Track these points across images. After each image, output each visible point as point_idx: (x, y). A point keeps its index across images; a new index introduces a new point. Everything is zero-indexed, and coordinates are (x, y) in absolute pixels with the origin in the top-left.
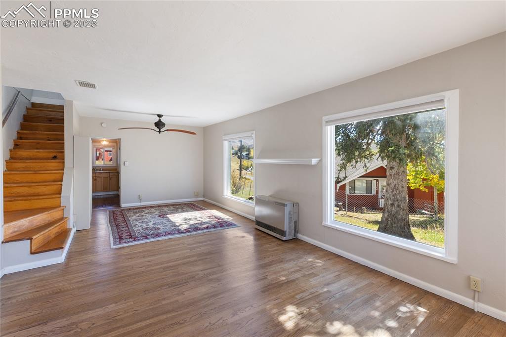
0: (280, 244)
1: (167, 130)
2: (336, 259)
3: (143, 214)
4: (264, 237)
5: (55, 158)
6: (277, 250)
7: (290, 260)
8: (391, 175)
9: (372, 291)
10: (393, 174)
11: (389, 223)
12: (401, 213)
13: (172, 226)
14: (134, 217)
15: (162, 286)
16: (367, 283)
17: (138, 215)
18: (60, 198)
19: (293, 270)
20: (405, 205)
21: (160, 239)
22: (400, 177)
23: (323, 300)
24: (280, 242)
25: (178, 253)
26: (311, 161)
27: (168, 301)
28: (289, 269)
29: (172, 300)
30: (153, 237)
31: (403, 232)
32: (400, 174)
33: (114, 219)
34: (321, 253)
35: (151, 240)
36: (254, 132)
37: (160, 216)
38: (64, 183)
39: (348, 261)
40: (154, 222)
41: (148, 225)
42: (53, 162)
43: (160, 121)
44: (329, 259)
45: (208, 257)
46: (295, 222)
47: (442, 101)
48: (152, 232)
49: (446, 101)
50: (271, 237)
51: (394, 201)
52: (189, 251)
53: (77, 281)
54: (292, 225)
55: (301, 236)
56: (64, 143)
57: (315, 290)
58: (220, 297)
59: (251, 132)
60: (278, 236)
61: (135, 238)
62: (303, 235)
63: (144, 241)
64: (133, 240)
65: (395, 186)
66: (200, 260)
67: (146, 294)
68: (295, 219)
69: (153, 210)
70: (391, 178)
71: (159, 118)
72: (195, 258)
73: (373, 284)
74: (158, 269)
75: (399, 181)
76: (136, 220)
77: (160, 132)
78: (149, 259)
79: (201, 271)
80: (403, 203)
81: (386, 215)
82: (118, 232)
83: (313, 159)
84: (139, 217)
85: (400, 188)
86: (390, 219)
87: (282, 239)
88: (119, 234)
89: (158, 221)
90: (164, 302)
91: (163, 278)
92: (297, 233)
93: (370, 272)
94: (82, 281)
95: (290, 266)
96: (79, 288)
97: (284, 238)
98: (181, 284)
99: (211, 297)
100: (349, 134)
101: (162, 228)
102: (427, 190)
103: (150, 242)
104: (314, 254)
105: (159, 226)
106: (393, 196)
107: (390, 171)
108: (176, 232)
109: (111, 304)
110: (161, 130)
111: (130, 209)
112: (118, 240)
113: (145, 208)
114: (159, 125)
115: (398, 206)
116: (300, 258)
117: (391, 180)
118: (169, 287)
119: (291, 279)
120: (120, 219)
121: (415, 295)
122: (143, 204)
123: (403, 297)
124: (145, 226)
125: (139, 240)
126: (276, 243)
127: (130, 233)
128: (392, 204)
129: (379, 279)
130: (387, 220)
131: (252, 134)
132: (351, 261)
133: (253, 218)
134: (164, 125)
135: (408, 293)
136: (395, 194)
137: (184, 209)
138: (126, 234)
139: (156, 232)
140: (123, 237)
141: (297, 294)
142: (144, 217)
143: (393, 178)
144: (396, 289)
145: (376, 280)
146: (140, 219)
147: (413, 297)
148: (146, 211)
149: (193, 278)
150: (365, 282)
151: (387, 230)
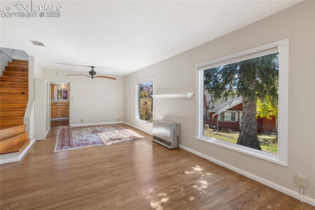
0: (166, 151)
1: (98, 77)
2: (203, 162)
3: (82, 131)
4: (158, 146)
5: (23, 93)
6: (164, 155)
7: (171, 162)
8: (245, 107)
9: (225, 184)
10: (247, 106)
11: (244, 139)
12: (252, 133)
13: (99, 138)
14: (76, 133)
15: (78, 178)
16: (222, 179)
17: (79, 131)
18: (23, 119)
19: (171, 169)
20: (255, 127)
21: (88, 146)
22: (252, 108)
23: (188, 191)
24: (167, 150)
25: (96, 156)
26: (188, 95)
27: (78, 189)
28: (169, 168)
29: (82, 188)
30: (84, 146)
31: (253, 145)
32: (251, 106)
33: (63, 133)
34: (194, 158)
35: (82, 147)
36: (153, 77)
37: (92, 132)
38: (26, 109)
39: (211, 163)
40: (87, 136)
41: (83, 138)
42: (21, 96)
43: (93, 70)
44: (199, 162)
45: (116, 159)
46: (178, 136)
47: (276, 47)
48: (84, 142)
49: (279, 48)
50: (162, 146)
51: (247, 124)
52: (104, 154)
53: (22, 173)
54: (176, 138)
55: (181, 146)
56: (28, 84)
57: (184, 183)
58: (116, 186)
59: (151, 78)
60: (166, 146)
61: (71, 146)
62: (183, 145)
63: (77, 148)
64: (70, 147)
65: (248, 114)
66: (110, 161)
67: (65, 184)
68: (178, 134)
69: (89, 128)
70: (246, 109)
71: (92, 69)
72: (107, 160)
73: (227, 179)
74: (80, 166)
75: (251, 111)
76: (76, 135)
77: (92, 78)
78: (75, 160)
79: (109, 168)
80: (253, 125)
81: (242, 134)
82: (62, 142)
83: (189, 94)
84: (79, 132)
85: (252, 115)
86: (245, 136)
87: (168, 148)
88: (62, 143)
89: (90, 135)
90: (75, 190)
91: (81, 173)
92: (179, 144)
93: (226, 171)
94: (26, 174)
95: (170, 166)
96: (22, 178)
97: (170, 147)
98: (92, 177)
99: (110, 187)
100: (218, 80)
101: (91, 139)
102: (271, 118)
103: (81, 149)
104: (189, 158)
105: (90, 139)
106: (247, 121)
107: (245, 104)
108: (100, 142)
109: (39, 190)
110: (94, 77)
111: (75, 128)
112: (60, 147)
113: (85, 127)
114: (92, 73)
115: (250, 127)
116: (178, 160)
117: (246, 111)
118: (83, 179)
119: (168, 175)
120: (66, 134)
121: (256, 189)
122: (84, 125)
123: (248, 190)
124: (80, 138)
125: (74, 147)
126: (164, 151)
127: (69, 143)
128: (246, 126)
129: (231, 176)
130: (243, 137)
131: (152, 79)
132: (214, 163)
133: (152, 134)
134: (95, 73)
135: (252, 187)
136: (248, 119)
137: (109, 128)
138: (67, 143)
139: (87, 142)
140: (64, 145)
141: (171, 186)
142: (82, 133)
143: (247, 108)
144: (243, 184)
145: (229, 177)
146: (79, 134)
147: (255, 190)
148: (85, 129)
149: (101, 173)
150: (221, 178)
151: (243, 144)
